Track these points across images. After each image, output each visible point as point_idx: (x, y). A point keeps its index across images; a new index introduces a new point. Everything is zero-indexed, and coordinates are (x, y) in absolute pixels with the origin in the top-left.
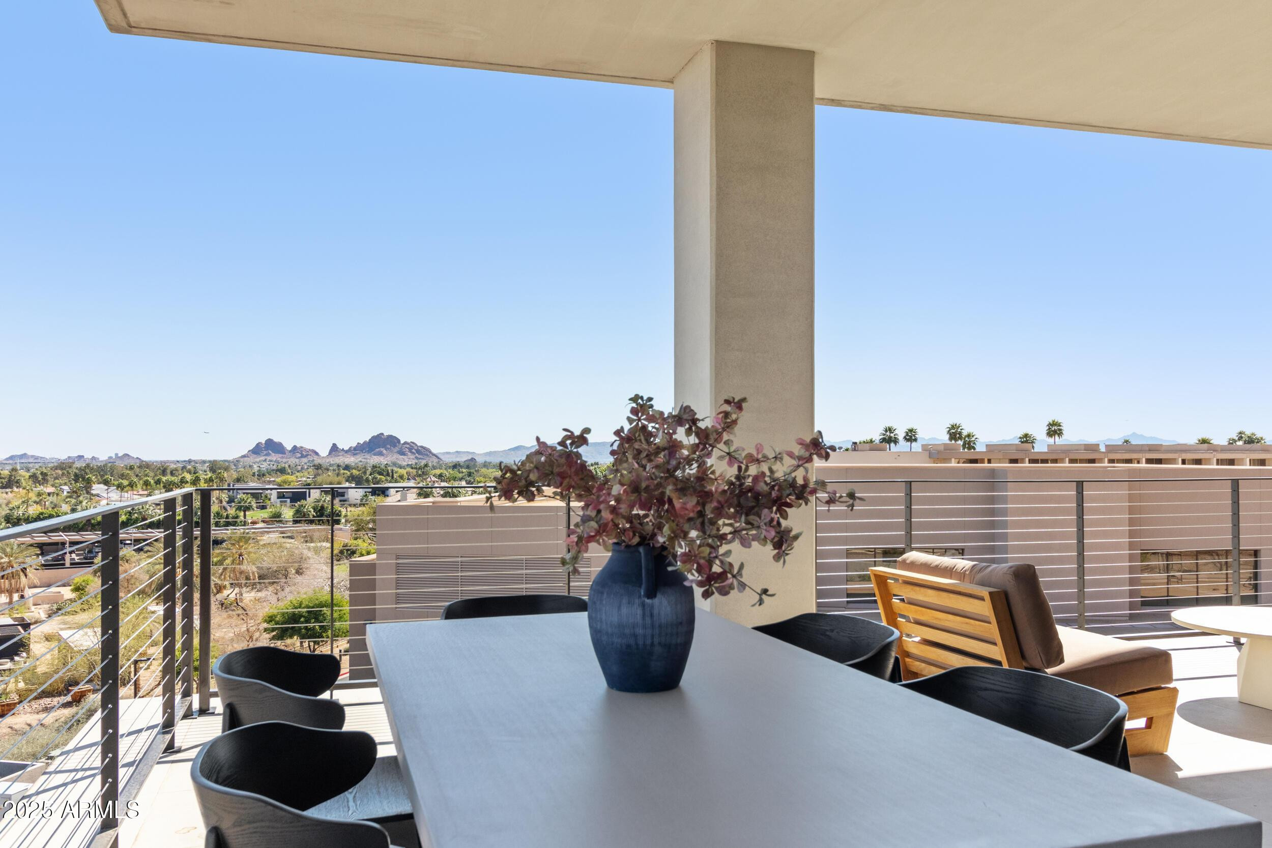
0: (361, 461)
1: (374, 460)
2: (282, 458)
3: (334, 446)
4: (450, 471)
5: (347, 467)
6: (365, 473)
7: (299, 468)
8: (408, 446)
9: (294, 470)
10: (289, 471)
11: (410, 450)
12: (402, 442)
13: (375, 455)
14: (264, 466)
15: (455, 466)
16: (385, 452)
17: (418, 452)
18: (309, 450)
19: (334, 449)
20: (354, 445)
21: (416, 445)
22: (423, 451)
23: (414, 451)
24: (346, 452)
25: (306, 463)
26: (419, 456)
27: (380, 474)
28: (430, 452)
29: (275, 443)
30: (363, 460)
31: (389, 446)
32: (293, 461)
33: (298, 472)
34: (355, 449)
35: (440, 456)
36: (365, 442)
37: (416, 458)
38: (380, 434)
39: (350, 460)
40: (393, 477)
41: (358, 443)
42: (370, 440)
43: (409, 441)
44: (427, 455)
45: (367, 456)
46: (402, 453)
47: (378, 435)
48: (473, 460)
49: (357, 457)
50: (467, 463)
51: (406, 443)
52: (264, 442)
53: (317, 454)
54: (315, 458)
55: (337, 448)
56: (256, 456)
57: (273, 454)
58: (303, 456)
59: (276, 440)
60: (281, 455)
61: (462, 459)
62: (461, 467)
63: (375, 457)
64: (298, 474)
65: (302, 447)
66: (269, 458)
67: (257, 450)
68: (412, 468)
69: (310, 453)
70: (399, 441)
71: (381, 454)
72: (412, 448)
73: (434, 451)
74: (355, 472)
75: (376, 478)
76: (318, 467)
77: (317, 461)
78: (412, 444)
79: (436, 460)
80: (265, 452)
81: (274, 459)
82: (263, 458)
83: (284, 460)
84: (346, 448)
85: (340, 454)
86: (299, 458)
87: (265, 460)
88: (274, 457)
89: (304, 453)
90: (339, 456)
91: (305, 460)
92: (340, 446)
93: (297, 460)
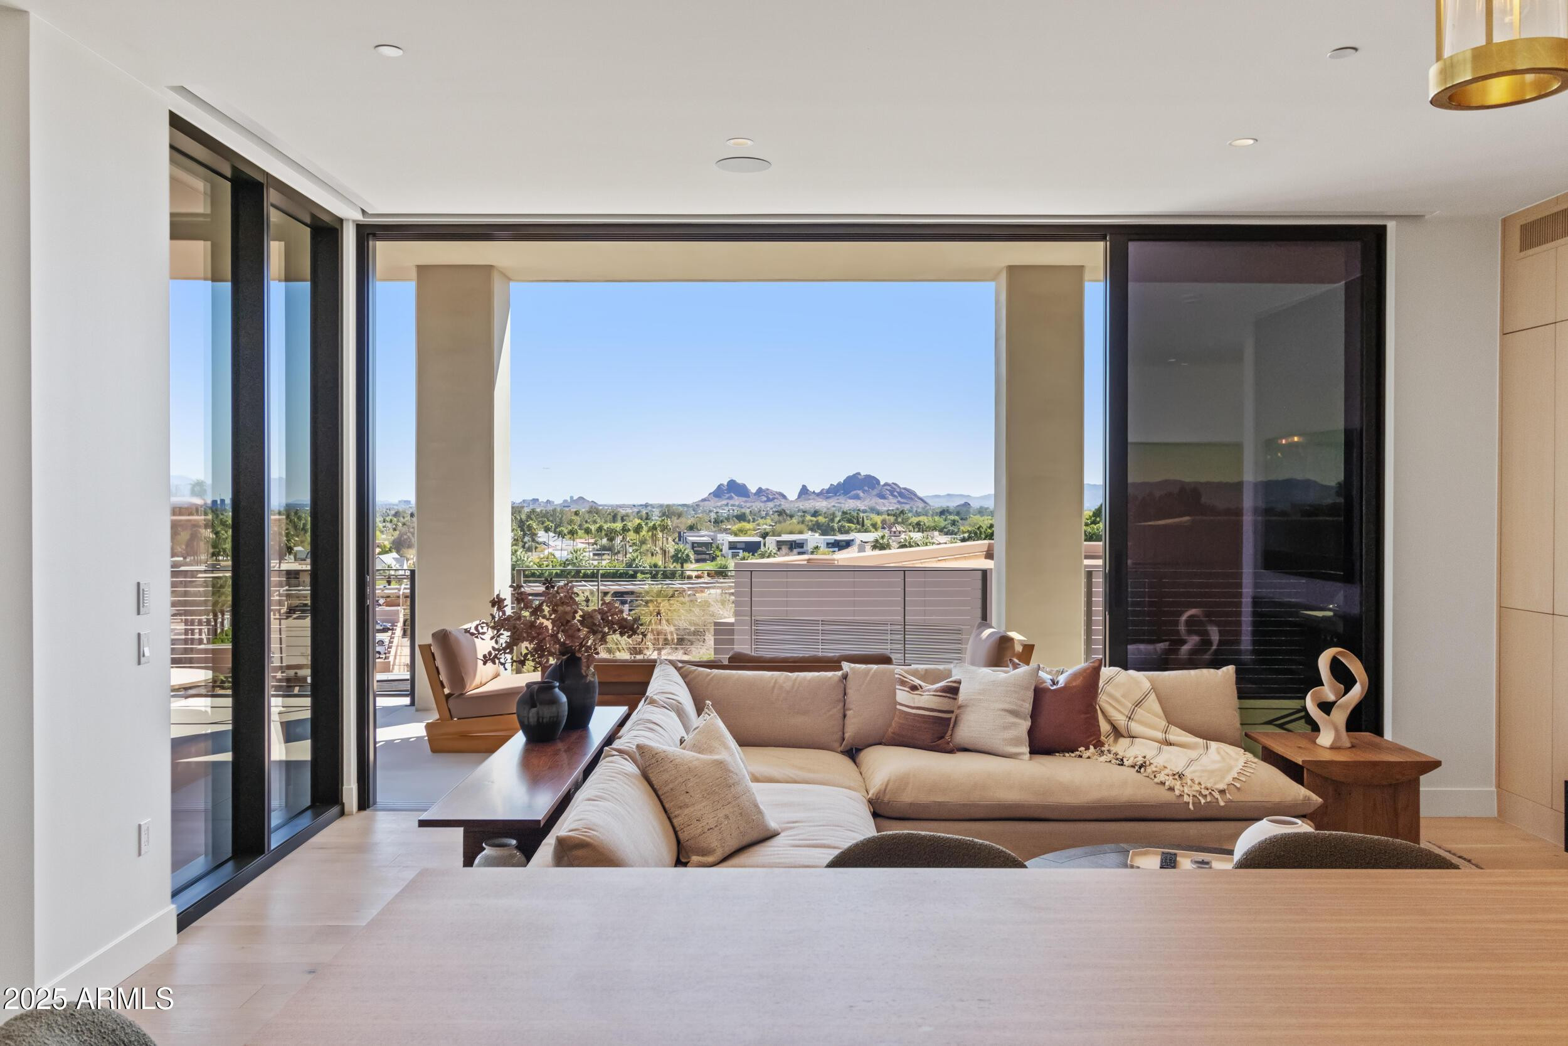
0: (834, 506)
1: (850, 505)
2: (746, 502)
3: (804, 487)
4: (937, 518)
5: (815, 514)
6: (832, 520)
7: (763, 514)
8: (889, 488)
9: (756, 516)
10: (750, 518)
11: (892, 492)
12: (882, 483)
13: (851, 498)
14: (724, 512)
15: (943, 512)
16: (862, 494)
17: (901, 495)
18: (776, 492)
19: (804, 492)
20: (827, 487)
21: (899, 487)
22: (907, 495)
23: (896, 493)
24: (818, 495)
25: (772, 509)
26: (902, 500)
27: (850, 521)
28: (915, 495)
29: (738, 485)
30: (836, 505)
31: (866, 488)
32: (757, 505)
33: (762, 518)
34: (828, 491)
35: (925, 499)
36: (839, 484)
37: (899, 502)
38: (857, 473)
39: (822, 505)
40: (863, 525)
41: (831, 485)
42: (844, 481)
43: (890, 482)
44: (911, 499)
45: (842, 499)
46: (882, 497)
47: (854, 475)
48: (967, 504)
49: (830, 501)
50: (958, 509)
51: (886, 484)
52: (726, 484)
53: (784, 497)
54: (783, 502)
55: (808, 490)
56: (717, 499)
57: (736, 498)
58: (769, 500)
59: (739, 481)
60: (744, 499)
61: (953, 504)
62: (950, 513)
63: (851, 501)
64: (761, 521)
65: (768, 489)
66: (731, 502)
67: (718, 493)
68: (888, 515)
69: (777, 496)
70: (878, 482)
71: (857, 497)
72: (894, 490)
73: (920, 494)
74: (821, 519)
75: (844, 527)
76: (781, 513)
77: (785, 506)
78: (894, 486)
79: (921, 505)
80: (727, 495)
81: (737, 503)
82: (725, 502)
83: (748, 505)
84: (817, 491)
85: (810, 497)
86: (765, 501)
87: (727, 505)
88: (737, 500)
89: (770, 496)
90: (809, 499)
91: (770, 505)
92: (811, 489)
93: (762, 505)
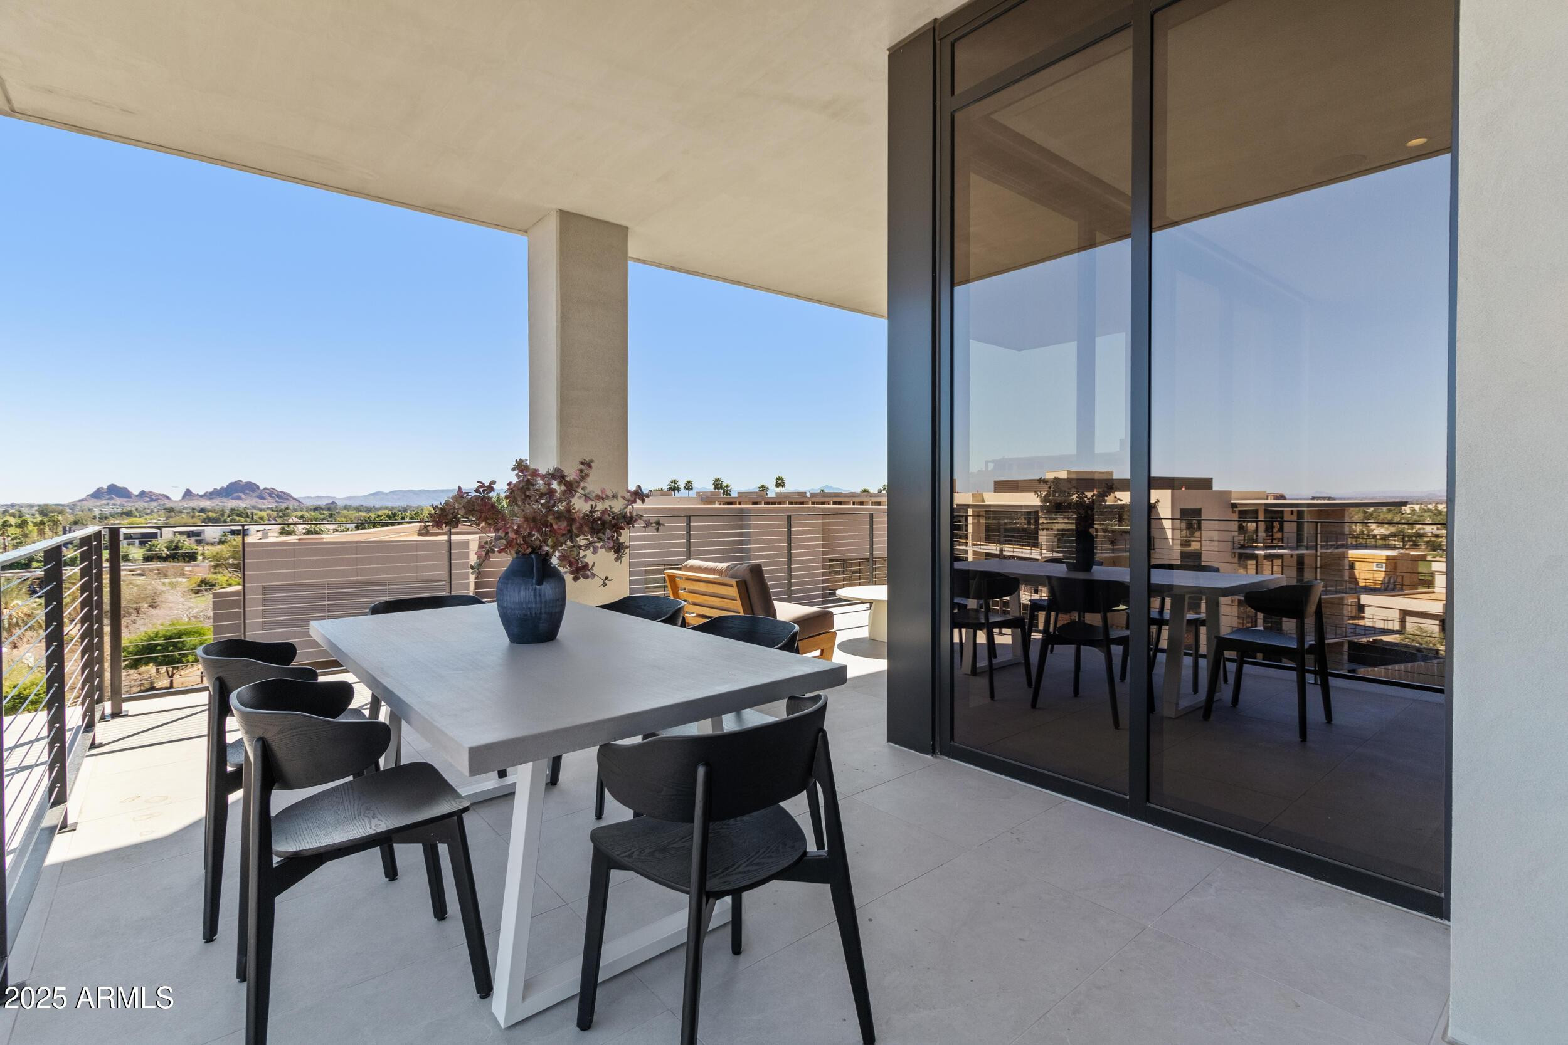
0: (217, 505)
1: (231, 504)
2: (128, 501)
3: (188, 490)
4: (312, 513)
5: (202, 510)
6: (223, 515)
7: (149, 511)
8: (268, 491)
9: (142, 513)
10: (137, 514)
11: (270, 495)
12: (261, 488)
13: (232, 499)
14: (107, 510)
15: (316, 509)
16: (243, 496)
17: (278, 496)
18: (160, 494)
19: (188, 494)
20: (210, 490)
21: (276, 491)
22: (283, 496)
23: (274, 496)
24: (202, 496)
25: (155, 507)
26: (280, 501)
27: (239, 516)
28: (291, 497)
29: (120, 488)
30: (220, 504)
31: (248, 492)
32: (140, 504)
33: (147, 514)
34: (211, 494)
35: (301, 501)
36: (222, 488)
37: (277, 502)
38: (238, 481)
39: (206, 504)
40: (252, 518)
41: (215, 489)
42: (227, 486)
43: (269, 487)
44: (287, 499)
45: (225, 500)
46: (261, 497)
47: (236, 482)
48: (333, 503)
49: (214, 501)
50: (328, 506)
51: (265, 489)
52: (106, 487)
53: (168, 498)
54: (167, 502)
55: (191, 493)
56: (96, 500)
57: (118, 498)
58: (152, 500)
59: (120, 485)
60: (125, 500)
61: (323, 503)
62: (323, 509)
63: (233, 501)
64: (147, 517)
65: (151, 492)
66: (112, 502)
67: (98, 494)
68: (273, 511)
69: (160, 497)
70: (258, 487)
71: (239, 498)
72: (271, 493)
73: (295, 496)
74: (211, 514)
75: (235, 520)
76: (171, 510)
77: (168, 505)
78: (272, 490)
79: (296, 504)
80: (108, 497)
81: (118, 503)
82: (105, 502)
83: (131, 504)
84: (201, 493)
85: (194, 498)
86: (148, 502)
87: (108, 504)
88: (118, 501)
89: (153, 497)
90: (193, 500)
91: (155, 504)
92: (195, 492)
93: (146, 505)
